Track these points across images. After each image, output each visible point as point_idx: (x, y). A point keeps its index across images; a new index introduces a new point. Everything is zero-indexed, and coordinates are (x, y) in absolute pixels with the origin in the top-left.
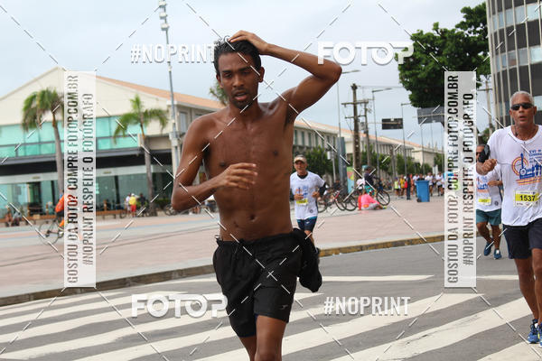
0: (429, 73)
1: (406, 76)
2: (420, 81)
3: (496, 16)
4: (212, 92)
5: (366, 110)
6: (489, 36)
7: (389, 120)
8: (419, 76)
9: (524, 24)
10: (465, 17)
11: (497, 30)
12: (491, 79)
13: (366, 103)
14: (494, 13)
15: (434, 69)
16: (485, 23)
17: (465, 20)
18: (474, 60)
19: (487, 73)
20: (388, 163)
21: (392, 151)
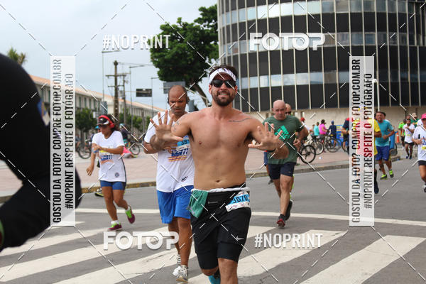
0: (173, 56)
1: (156, 57)
2: (166, 61)
3: (224, 15)
5: (124, 81)
6: (218, 30)
7: (141, 90)
8: (165, 57)
9: (245, 22)
10: (202, 14)
11: (225, 25)
12: (219, 62)
13: (124, 76)
14: (223, 13)
15: (177, 53)
16: (216, 20)
17: (201, 17)
18: (207, 47)
19: (216, 57)
20: (140, 122)
21: (143, 114)
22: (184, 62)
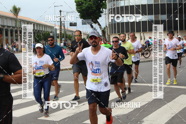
0: (86, 8)
1: (78, 8)
2: (83, 10)
4: (11, 11)
7: (72, 23)
8: (83, 8)
12: (107, 10)
15: (88, 6)
18: (101, 4)
19: (106, 8)
20: (71, 37)
21: (72, 34)
22: (91, 10)
